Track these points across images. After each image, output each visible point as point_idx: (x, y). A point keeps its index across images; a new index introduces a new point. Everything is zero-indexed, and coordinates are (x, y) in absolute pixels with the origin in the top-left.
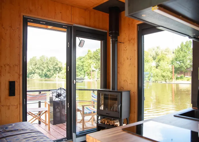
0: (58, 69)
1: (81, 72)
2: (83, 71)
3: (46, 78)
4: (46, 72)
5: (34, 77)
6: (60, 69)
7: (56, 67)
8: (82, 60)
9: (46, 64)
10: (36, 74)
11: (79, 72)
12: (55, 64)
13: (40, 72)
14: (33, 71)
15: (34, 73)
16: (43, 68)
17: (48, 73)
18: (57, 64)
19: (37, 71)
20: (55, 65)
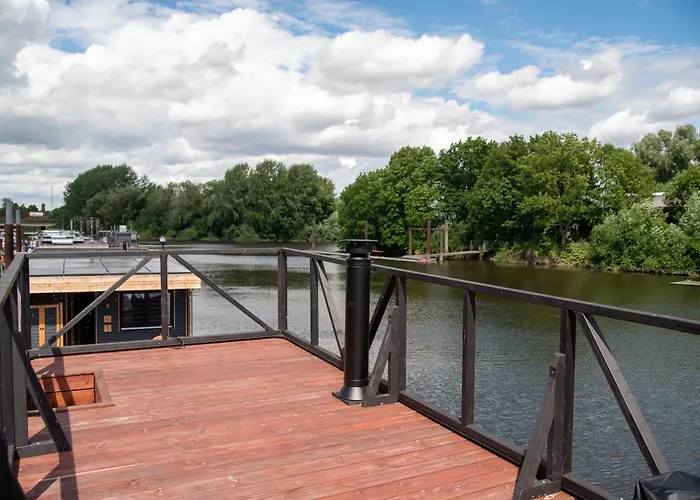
0: (319, 209)
1: (394, 225)
2: (400, 221)
3: (277, 236)
4: (281, 219)
5: (238, 236)
6: (324, 208)
7: (314, 199)
8: (399, 185)
9: (279, 192)
10: (244, 227)
11: (385, 226)
12: (309, 190)
13: (260, 216)
14: (236, 215)
15: (238, 223)
16: (269, 206)
17: (286, 221)
18: (315, 191)
19: (248, 214)
20: (310, 195)
